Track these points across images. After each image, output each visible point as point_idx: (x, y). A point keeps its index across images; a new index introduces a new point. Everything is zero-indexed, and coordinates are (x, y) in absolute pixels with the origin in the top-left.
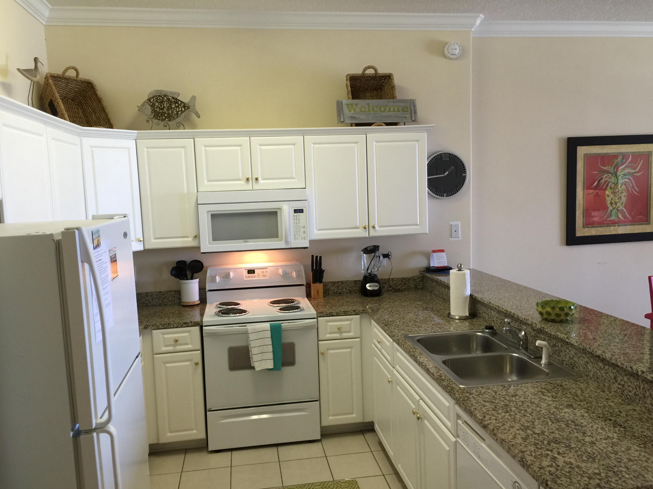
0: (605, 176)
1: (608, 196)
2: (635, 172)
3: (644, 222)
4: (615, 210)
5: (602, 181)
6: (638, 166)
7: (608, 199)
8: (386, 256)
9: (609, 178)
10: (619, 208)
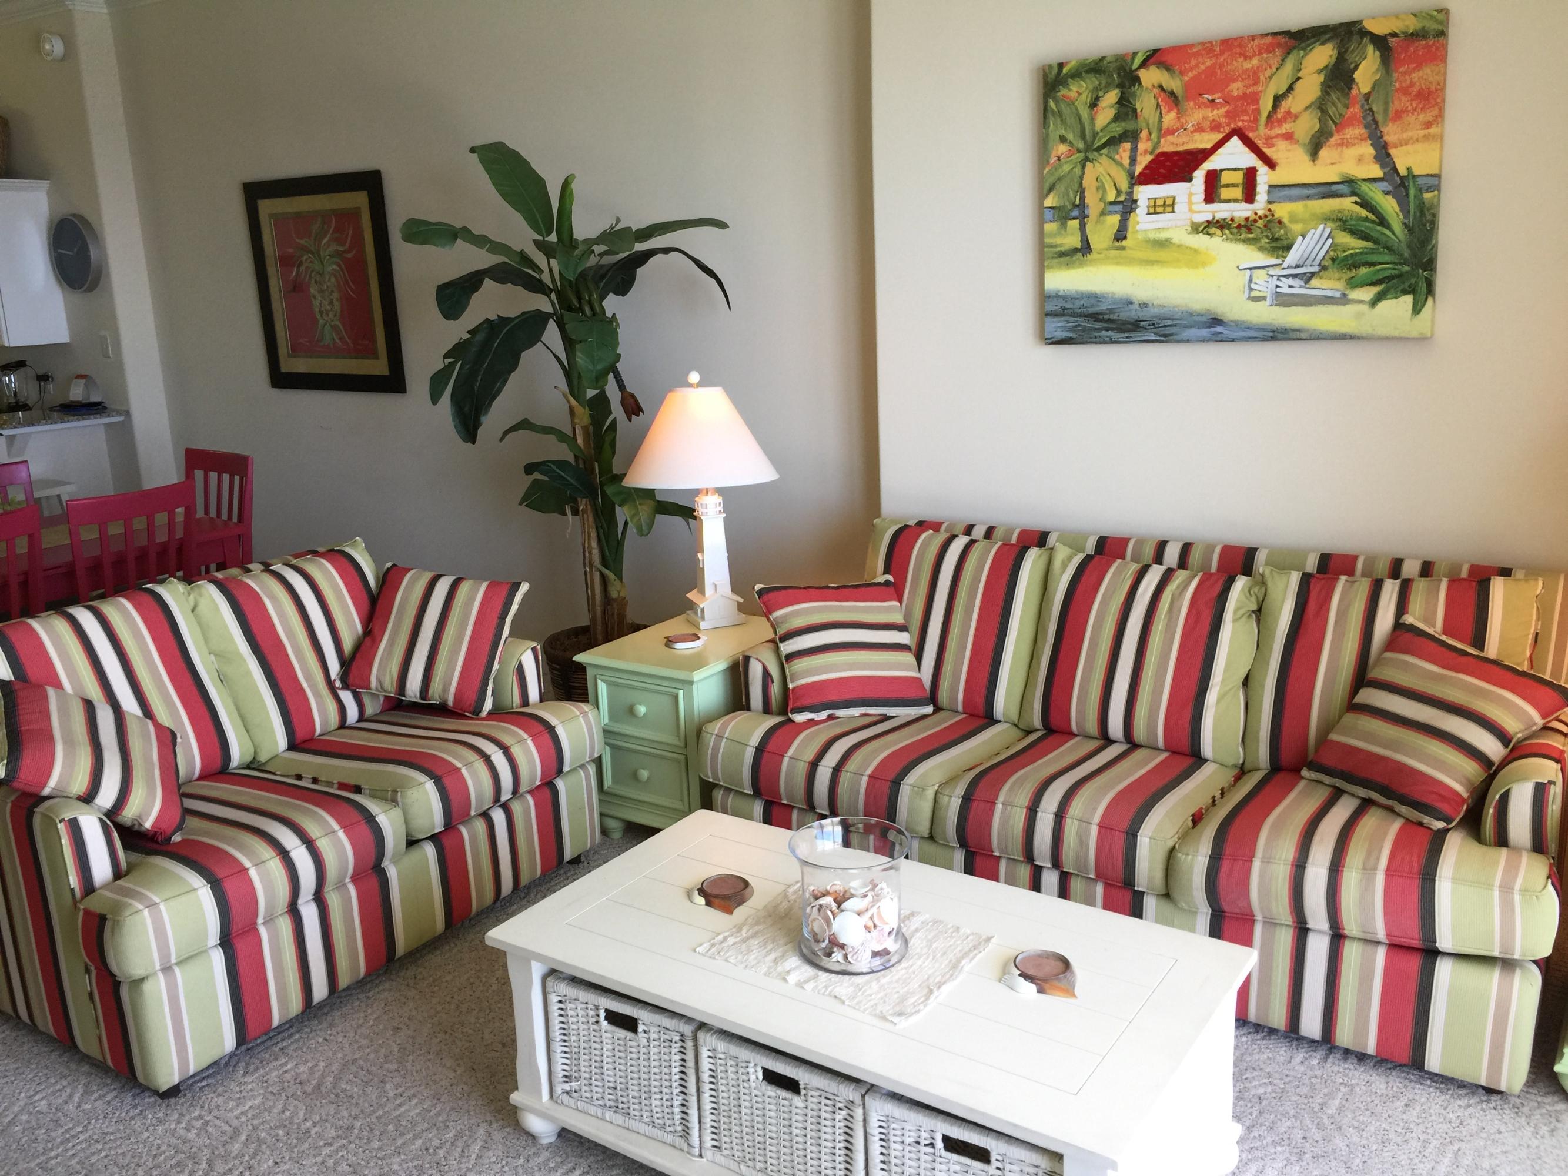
0: (305, 258)
1: (315, 298)
2: (344, 252)
3: (371, 353)
4: (327, 328)
5: (303, 268)
6: (347, 237)
7: (316, 303)
8: (43, 378)
9: (311, 262)
10: (333, 323)
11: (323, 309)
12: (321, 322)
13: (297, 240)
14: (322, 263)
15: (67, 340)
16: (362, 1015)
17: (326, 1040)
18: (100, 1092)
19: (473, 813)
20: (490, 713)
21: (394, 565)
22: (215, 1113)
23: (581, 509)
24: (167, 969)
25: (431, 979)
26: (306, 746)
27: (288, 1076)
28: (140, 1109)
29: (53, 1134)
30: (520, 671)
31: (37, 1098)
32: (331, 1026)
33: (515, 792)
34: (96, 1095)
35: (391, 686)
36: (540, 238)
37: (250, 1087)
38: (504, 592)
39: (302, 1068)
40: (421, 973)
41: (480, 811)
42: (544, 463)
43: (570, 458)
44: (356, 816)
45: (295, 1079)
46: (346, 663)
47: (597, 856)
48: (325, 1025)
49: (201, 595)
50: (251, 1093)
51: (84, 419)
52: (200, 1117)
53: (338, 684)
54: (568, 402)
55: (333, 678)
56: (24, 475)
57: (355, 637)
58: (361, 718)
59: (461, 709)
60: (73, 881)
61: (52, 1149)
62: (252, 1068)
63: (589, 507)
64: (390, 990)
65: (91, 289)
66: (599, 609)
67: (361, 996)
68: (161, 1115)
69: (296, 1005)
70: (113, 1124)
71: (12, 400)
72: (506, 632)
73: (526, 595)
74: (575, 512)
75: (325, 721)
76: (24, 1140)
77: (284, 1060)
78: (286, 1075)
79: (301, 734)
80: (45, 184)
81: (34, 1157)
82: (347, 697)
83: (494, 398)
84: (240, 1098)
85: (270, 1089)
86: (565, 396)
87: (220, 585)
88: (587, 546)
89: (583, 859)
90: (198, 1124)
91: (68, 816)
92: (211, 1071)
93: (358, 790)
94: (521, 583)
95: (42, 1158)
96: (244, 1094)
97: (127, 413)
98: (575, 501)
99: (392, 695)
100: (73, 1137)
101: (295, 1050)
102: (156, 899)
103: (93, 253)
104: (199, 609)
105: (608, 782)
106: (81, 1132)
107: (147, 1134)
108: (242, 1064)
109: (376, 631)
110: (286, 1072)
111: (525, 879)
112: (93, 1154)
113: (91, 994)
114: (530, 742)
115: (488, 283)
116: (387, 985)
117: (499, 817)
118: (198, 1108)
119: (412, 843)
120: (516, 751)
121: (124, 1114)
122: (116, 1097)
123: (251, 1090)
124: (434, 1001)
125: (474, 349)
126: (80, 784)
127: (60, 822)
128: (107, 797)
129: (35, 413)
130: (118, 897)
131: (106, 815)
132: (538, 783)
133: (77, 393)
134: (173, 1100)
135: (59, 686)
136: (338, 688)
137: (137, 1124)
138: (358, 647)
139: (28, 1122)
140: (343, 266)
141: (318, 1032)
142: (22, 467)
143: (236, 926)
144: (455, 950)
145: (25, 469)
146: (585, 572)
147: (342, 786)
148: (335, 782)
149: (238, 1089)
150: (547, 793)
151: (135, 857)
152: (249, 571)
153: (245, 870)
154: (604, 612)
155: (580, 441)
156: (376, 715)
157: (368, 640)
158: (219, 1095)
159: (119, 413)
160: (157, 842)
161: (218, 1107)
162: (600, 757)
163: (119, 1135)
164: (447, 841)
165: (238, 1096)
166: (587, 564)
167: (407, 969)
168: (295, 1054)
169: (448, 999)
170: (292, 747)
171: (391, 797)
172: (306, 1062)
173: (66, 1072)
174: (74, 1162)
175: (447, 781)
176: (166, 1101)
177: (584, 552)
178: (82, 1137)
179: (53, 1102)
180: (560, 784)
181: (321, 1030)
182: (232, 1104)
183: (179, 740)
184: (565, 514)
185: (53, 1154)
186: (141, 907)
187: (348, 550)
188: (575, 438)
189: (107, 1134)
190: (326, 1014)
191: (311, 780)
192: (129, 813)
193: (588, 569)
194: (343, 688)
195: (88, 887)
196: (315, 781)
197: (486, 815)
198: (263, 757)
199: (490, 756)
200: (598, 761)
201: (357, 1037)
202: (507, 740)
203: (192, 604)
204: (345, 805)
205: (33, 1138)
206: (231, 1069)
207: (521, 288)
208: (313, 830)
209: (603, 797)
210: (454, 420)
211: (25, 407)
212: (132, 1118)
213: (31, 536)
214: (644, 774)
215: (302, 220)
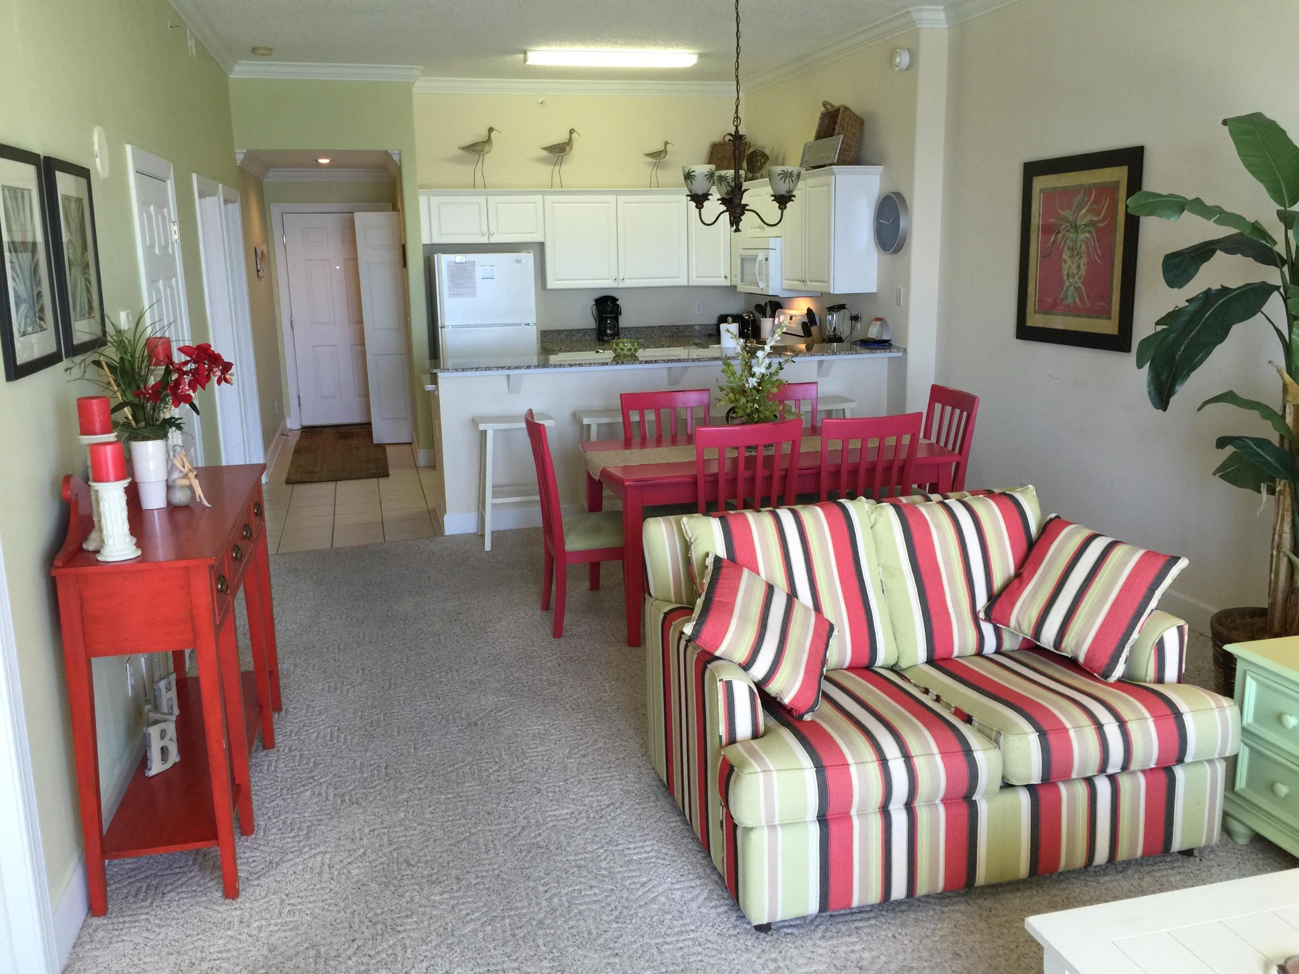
0: (1063, 227)
1: (1065, 262)
2: (1099, 221)
3: (1105, 314)
4: (1072, 288)
5: (1060, 236)
6: (1102, 209)
7: (1065, 267)
8: (855, 318)
9: (1068, 231)
10: (1076, 286)
11: (1070, 272)
12: (1067, 284)
13: (1060, 212)
14: (1077, 232)
15: (873, 289)
16: (932, 927)
17: (895, 937)
18: (717, 902)
19: (1074, 776)
20: (1120, 680)
21: (1057, 517)
22: (788, 963)
23: (1277, 490)
24: (772, 827)
25: (1004, 919)
26: (942, 664)
27: (853, 957)
28: (737, 930)
29: (675, 923)
30: (1160, 647)
31: (677, 886)
32: (903, 925)
33: (1125, 767)
34: (713, 904)
35: (1027, 630)
36: (1283, 208)
37: (821, 951)
38: (1160, 563)
39: (866, 955)
40: (996, 909)
41: (1082, 776)
42: (1240, 438)
43: (1274, 438)
44: (956, 745)
45: (858, 962)
46: (992, 598)
47: (1212, 856)
48: (898, 922)
49: (880, 515)
50: (819, 958)
51: (872, 353)
52: (775, 960)
53: (982, 615)
54: (1282, 378)
55: (978, 609)
56: (814, 393)
57: (1006, 577)
58: (998, 651)
59: (1091, 669)
60: (722, 730)
61: (669, 935)
62: (828, 935)
63: (1287, 489)
64: (964, 913)
65: (897, 250)
66: (1280, 596)
67: (937, 908)
68: (749, 943)
69: (875, 896)
70: (715, 934)
71: (831, 334)
72: (1153, 604)
73: (1183, 571)
74: (1271, 491)
75: (963, 646)
76: (656, 917)
77: (856, 940)
78: (852, 954)
79: (939, 653)
80: (879, 169)
81: (657, 937)
82: (988, 629)
83: (1193, 369)
84: (810, 958)
85: (835, 962)
86: (1279, 372)
87: (898, 508)
88: (1278, 528)
89: (1196, 853)
90: (772, 966)
91: (726, 678)
92: (798, 922)
93: (968, 720)
94: (1179, 558)
95: (661, 940)
96: (814, 956)
97: (905, 350)
98: (1273, 480)
99: (1029, 638)
100: (687, 932)
101: (867, 934)
102: (772, 768)
103: (902, 224)
104: (876, 527)
105: (1241, 783)
106: (692, 931)
107: (734, 956)
108: (823, 927)
109: (1025, 575)
110: (853, 951)
111: (1123, 853)
112: (694, 954)
113: (722, 822)
114: (1151, 722)
115: (1219, 254)
116: (963, 907)
117: (1103, 786)
118: (777, 952)
119: (1007, 786)
120: (1133, 727)
121: (725, 930)
122: (726, 912)
123: (821, 955)
124: (1000, 942)
125: (1184, 319)
126: (741, 655)
127: (720, 680)
128: (759, 670)
129: (846, 344)
130: (746, 755)
131: (756, 684)
132: (1153, 766)
133: (873, 332)
134: (762, 935)
135: (755, 570)
136: (981, 619)
137: (731, 943)
138: (1006, 586)
139: (664, 904)
140: (1094, 234)
141: (891, 926)
142: (814, 387)
143: (832, 810)
144: (1036, 899)
145: (815, 388)
146: (1272, 555)
147: (958, 713)
148: (953, 705)
149: (811, 949)
150: (1162, 777)
151: (773, 722)
152: (929, 500)
153: (847, 765)
154: (1286, 600)
155: (1289, 420)
156: (1013, 651)
157: (1016, 582)
158: (796, 947)
159: (898, 349)
160: (792, 715)
161: (791, 958)
162: (1235, 757)
163: (716, 947)
164: (1045, 795)
165: (809, 955)
166: (1276, 548)
167: (985, 899)
168: (865, 938)
169: (1013, 946)
170: (931, 661)
171: (994, 738)
172: (871, 950)
173: (702, 874)
174: (680, 953)
175: (1052, 738)
176: (758, 933)
177: (1274, 534)
178: (692, 935)
179: (685, 895)
180: (1179, 772)
181: (894, 925)
182: (802, 961)
183: (835, 633)
184: (1260, 492)
185: (668, 940)
186: (759, 770)
187: (1018, 496)
188: (1283, 417)
189: (708, 941)
190: (902, 911)
191: (935, 698)
192: (773, 688)
193: (1275, 553)
194: (985, 620)
195: (732, 740)
196: (938, 699)
197: (1089, 781)
198: (904, 664)
199: (1103, 725)
200: (1232, 762)
201: (921, 947)
202: (1126, 714)
203: (873, 522)
204: (949, 733)
205: (662, 919)
206: (812, 928)
207: (1251, 259)
208: (914, 748)
209: (1231, 796)
210: (1149, 386)
211: (839, 340)
212: (730, 936)
213: (794, 442)
214: (1283, 790)
215: (1067, 192)
